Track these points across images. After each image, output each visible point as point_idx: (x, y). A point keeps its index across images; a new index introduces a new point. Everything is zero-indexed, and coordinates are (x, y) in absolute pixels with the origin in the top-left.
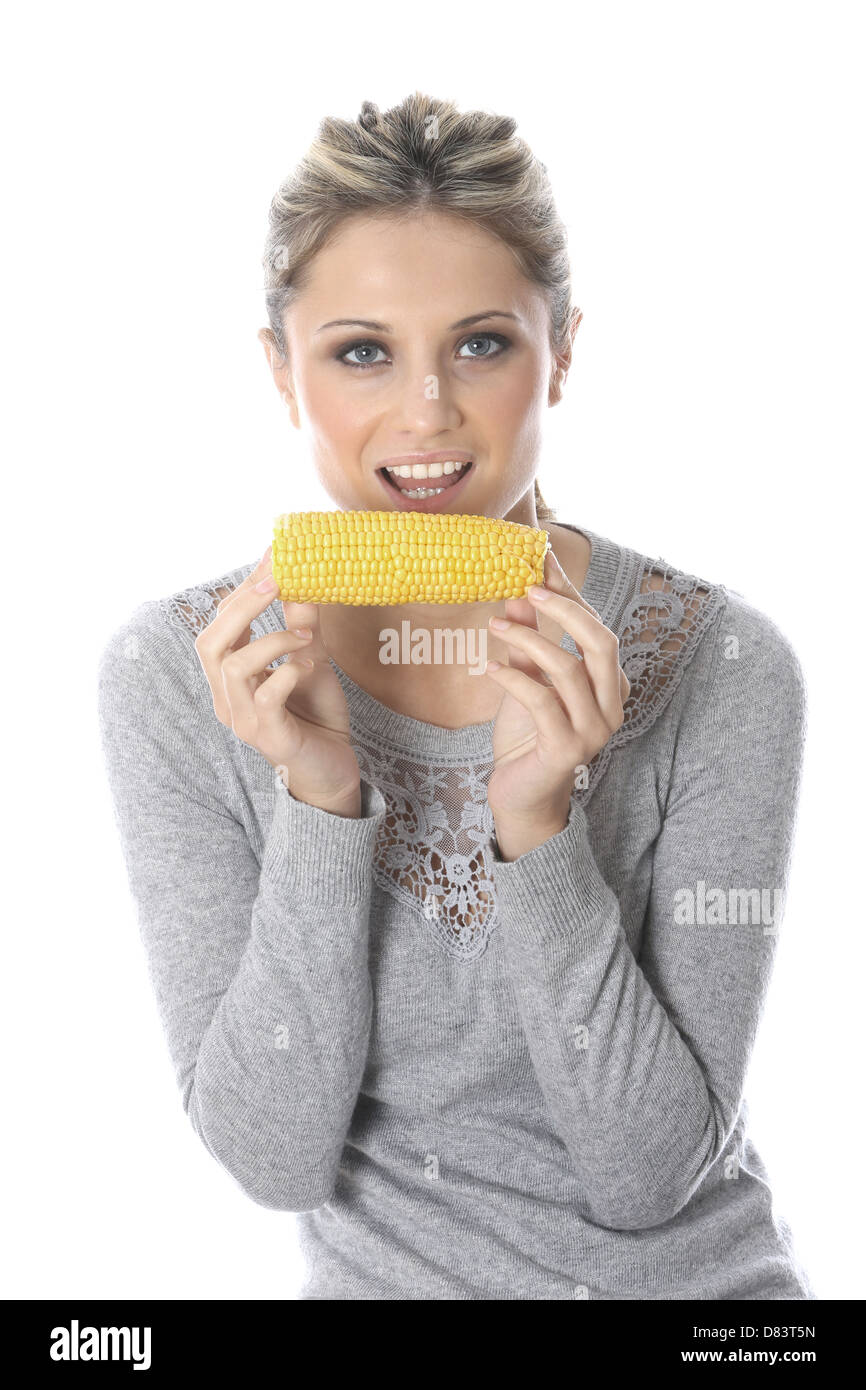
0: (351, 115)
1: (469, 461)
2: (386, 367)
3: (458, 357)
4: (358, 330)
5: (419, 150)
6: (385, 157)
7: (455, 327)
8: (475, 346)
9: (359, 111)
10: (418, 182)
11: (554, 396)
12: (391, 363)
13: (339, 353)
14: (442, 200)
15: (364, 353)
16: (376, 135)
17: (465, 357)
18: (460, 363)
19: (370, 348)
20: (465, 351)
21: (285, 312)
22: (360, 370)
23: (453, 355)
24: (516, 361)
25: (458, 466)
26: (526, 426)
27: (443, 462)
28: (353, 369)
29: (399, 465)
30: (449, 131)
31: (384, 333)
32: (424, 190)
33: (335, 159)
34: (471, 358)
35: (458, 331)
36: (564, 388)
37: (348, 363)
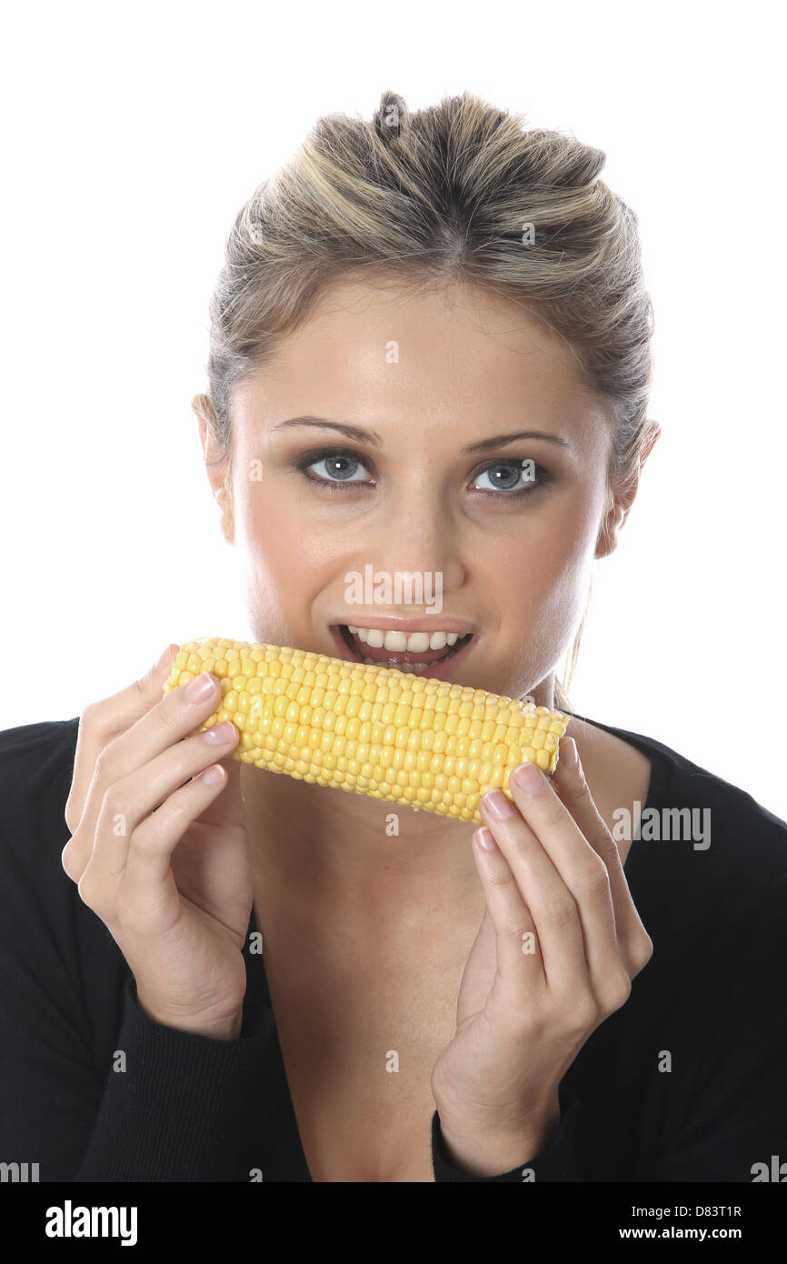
0: (364, 111)
1: (469, 632)
2: (365, 490)
3: (471, 489)
4: (334, 436)
5: (457, 188)
6: (406, 192)
7: (473, 448)
8: (499, 475)
9: (376, 106)
10: (447, 234)
11: (604, 546)
12: (374, 486)
13: (303, 461)
14: (478, 265)
15: (338, 465)
16: (397, 152)
17: (482, 491)
18: (471, 497)
19: (348, 460)
20: (483, 482)
21: (234, 387)
22: (329, 489)
23: (466, 484)
24: (556, 501)
25: (452, 639)
26: (558, 591)
27: (430, 632)
28: (319, 488)
29: (367, 628)
30: (503, 165)
31: (369, 445)
32: (454, 245)
33: (333, 183)
34: (490, 492)
35: (477, 455)
36: (621, 534)
37: (312, 478)
